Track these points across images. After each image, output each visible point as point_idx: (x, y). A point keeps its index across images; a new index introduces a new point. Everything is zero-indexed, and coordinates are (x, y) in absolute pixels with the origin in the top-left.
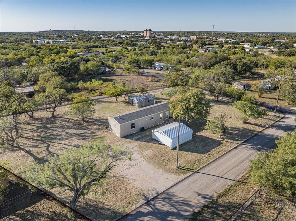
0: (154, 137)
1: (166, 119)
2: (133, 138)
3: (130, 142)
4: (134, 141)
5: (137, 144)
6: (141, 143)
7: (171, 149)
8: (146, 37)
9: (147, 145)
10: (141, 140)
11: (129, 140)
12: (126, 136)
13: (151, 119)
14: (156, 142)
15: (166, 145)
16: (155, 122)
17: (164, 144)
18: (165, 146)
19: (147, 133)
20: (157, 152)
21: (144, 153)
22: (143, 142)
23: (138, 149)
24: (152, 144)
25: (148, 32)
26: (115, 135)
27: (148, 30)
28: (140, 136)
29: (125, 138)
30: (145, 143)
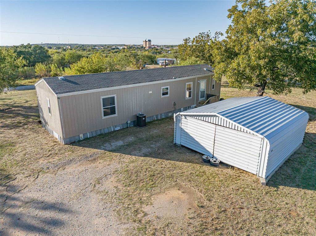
0: (178, 140)
1: (200, 99)
2: (107, 145)
3: (95, 159)
4: (108, 153)
5: (119, 166)
6: (133, 162)
7: (263, 181)
8: (145, 48)
9: (158, 167)
10: (135, 149)
11: (89, 151)
12: (86, 139)
13: (163, 94)
14: (189, 155)
15: (233, 167)
16: (175, 104)
17: (221, 163)
18: (229, 171)
19: (155, 131)
20: (206, 203)
21: (146, 209)
22: (142, 158)
23: (120, 187)
24: (178, 163)
25: (147, 43)
26: (53, 137)
27: (148, 40)
28: (131, 139)
29: (80, 146)
30: (149, 159)
